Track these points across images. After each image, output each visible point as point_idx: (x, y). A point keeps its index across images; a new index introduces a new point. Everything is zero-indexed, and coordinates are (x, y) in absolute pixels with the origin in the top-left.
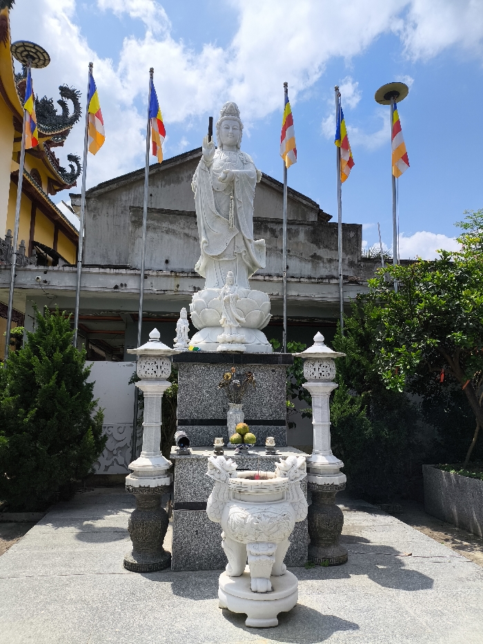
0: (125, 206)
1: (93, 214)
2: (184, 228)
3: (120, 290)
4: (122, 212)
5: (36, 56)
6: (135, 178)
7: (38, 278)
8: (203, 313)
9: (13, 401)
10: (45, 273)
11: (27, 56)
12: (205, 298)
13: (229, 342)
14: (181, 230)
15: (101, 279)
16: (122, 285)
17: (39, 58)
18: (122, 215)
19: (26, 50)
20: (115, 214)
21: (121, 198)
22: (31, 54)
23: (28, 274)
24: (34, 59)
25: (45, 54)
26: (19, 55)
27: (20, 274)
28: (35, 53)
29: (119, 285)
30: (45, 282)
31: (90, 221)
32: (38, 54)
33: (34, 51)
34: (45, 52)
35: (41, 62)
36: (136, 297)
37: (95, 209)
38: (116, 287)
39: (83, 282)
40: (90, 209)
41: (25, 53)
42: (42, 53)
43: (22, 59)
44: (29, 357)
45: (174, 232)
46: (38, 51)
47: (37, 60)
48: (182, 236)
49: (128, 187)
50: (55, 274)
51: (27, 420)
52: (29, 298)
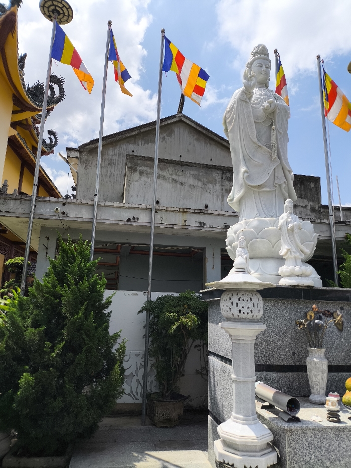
0: (111, 160)
1: (85, 164)
2: (172, 175)
3: (133, 224)
4: (109, 164)
5: (61, 12)
6: (120, 136)
7: (57, 209)
8: (252, 244)
9: (39, 333)
10: (64, 204)
11: (53, 11)
12: (255, 228)
13: (298, 276)
14: (170, 176)
15: (115, 212)
16: (134, 218)
17: (64, 14)
18: (109, 167)
19: (53, 5)
20: (103, 165)
21: (108, 153)
22: (58, 8)
23: (48, 205)
24: (59, 14)
25: (69, 10)
26: (46, 10)
27: (40, 205)
28: (61, 8)
29: (131, 218)
30: (64, 213)
31: (82, 170)
32: (64, 9)
33: (60, 5)
34: (70, 7)
35: (65, 18)
36: (147, 230)
37: (87, 161)
38: (129, 220)
39: (98, 214)
40: (82, 161)
41: (53, 8)
42: (67, 9)
43: (48, 14)
44: (54, 286)
45: (164, 178)
46: (64, 6)
47: (61, 16)
48: (171, 181)
49: (114, 144)
50: (72, 206)
51: (53, 354)
52: (44, 229)
